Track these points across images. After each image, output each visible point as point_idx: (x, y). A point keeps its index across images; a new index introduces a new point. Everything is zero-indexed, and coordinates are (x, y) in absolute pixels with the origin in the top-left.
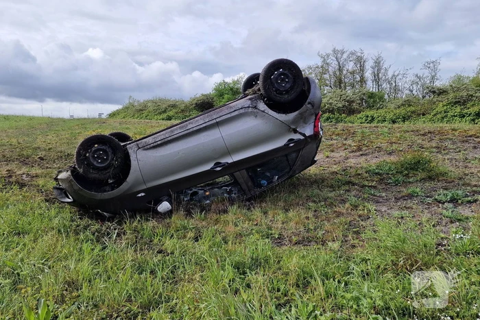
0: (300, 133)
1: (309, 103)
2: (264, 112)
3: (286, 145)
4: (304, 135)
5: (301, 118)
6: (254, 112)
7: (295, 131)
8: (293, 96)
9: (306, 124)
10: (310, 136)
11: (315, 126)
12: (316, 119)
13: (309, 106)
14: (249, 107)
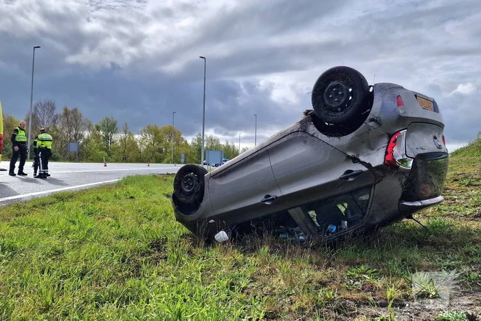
0: (363, 163)
1: (372, 120)
2: (313, 136)
3: (343, 180)
4: (368, 165)
5: (363, 142)
6: (303, 137)
7: (355, 160)
8: (348, 112)
9: (373, 149)
10: (378, 168)
11: (387, 153)
12: (389, 142)
13: (371, 124)
14: (298, 131)
